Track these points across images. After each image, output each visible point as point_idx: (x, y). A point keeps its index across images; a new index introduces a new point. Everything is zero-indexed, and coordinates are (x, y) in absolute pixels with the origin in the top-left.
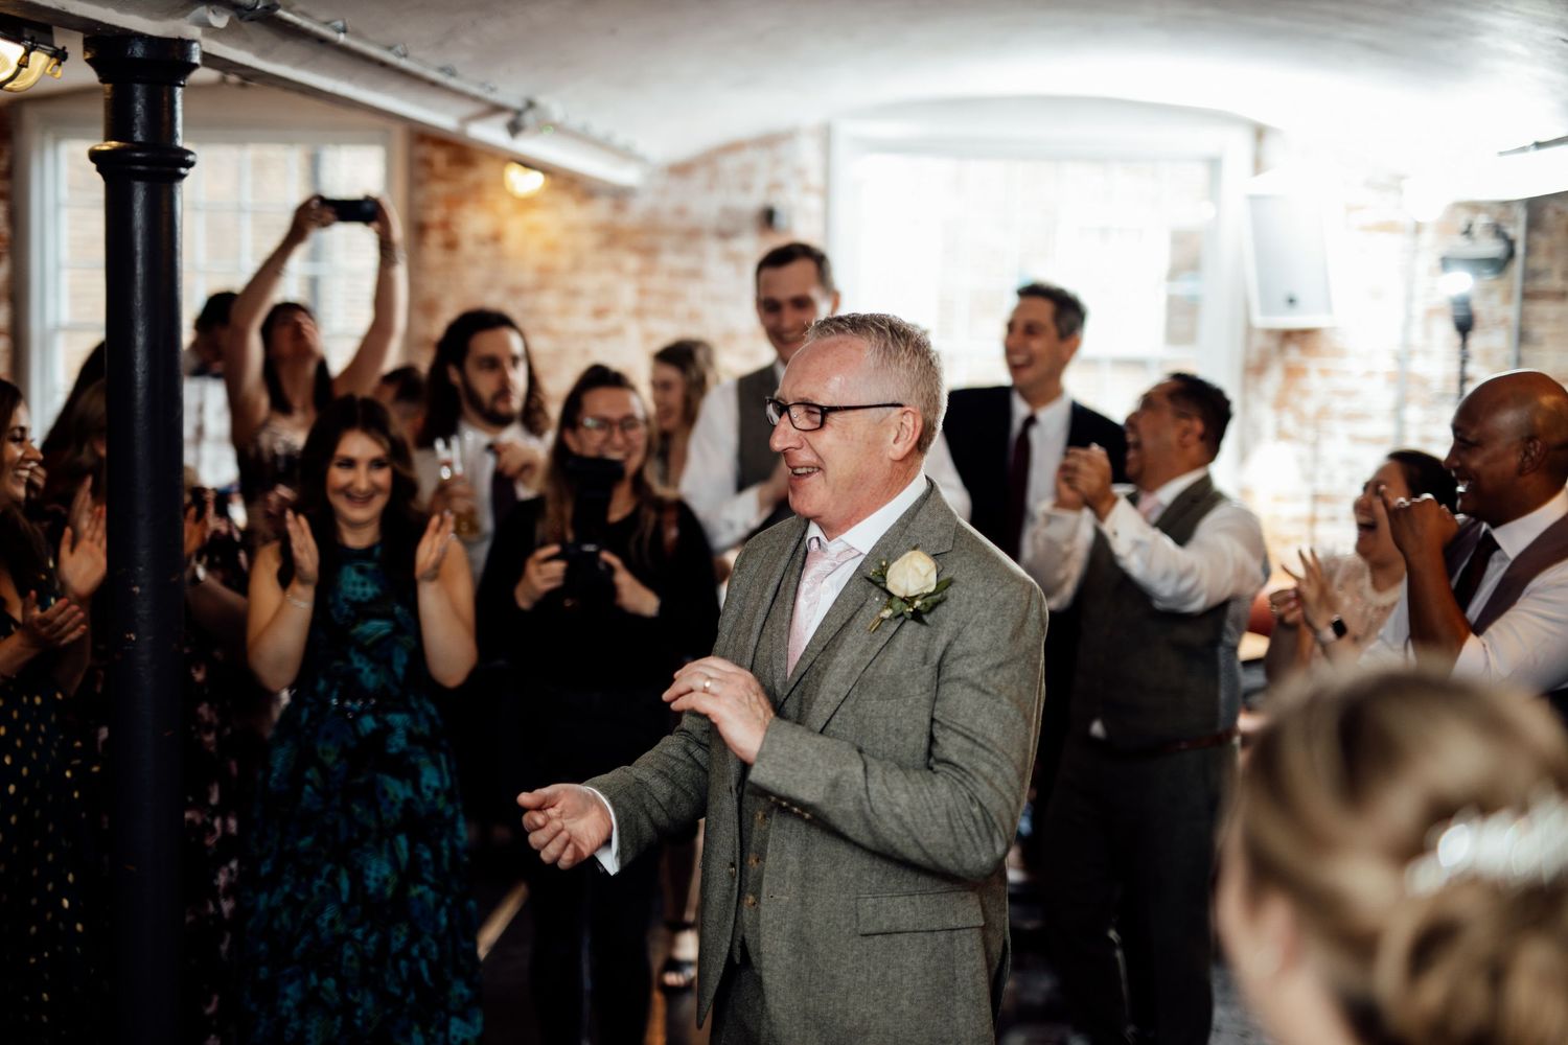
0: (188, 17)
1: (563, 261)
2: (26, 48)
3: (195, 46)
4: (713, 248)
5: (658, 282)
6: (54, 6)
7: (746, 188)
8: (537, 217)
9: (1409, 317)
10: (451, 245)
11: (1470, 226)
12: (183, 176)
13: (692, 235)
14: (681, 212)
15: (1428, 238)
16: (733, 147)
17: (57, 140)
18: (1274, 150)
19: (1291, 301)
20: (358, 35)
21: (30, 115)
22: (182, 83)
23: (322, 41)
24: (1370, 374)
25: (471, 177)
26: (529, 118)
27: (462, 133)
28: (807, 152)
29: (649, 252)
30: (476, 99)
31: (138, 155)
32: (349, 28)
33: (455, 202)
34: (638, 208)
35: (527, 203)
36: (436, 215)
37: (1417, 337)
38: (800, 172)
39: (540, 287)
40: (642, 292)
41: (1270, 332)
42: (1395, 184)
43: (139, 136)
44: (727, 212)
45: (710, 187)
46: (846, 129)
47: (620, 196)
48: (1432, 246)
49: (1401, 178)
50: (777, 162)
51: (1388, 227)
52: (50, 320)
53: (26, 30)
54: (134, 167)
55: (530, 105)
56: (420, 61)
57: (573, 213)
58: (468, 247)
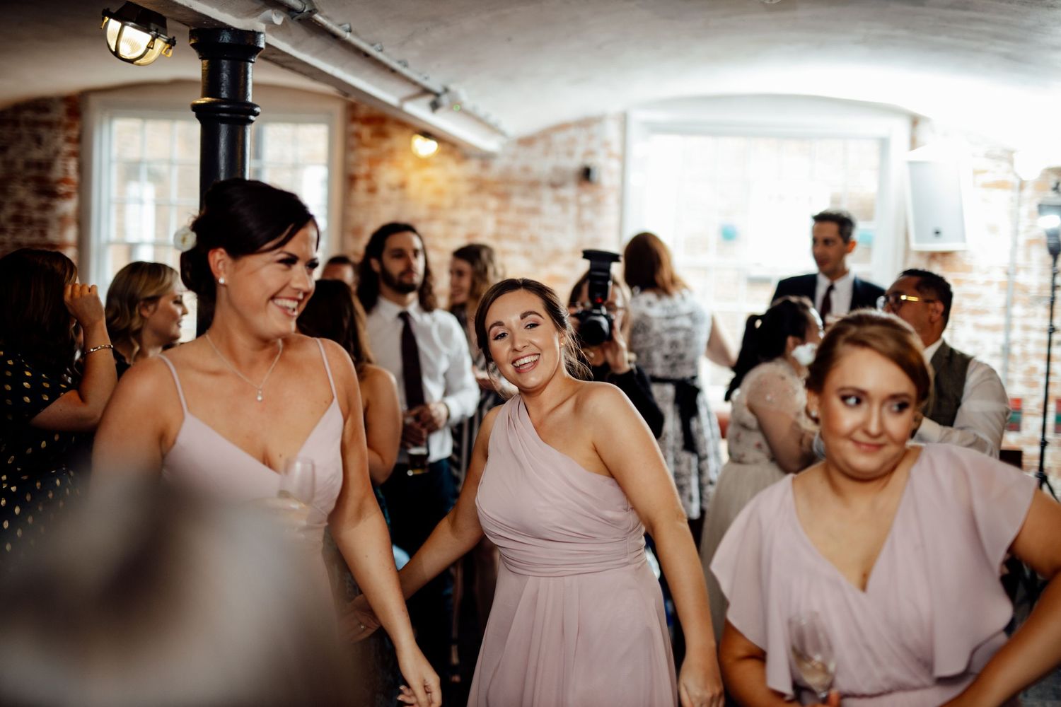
0: (259, 17)
1: (447, 202)
2: (152, 36)
3: (262, 36)
4: (547, 194)
5: (510, 216)
6: (185, 4)
7: (570, 154)
8: (430, 172)
9: (1016, 244)
10: (372, 190)
11: (1058, 184)
12: (252, 122)
13: (534, 185)
14: (526, 170)
15: (1028, 193)
16: (563, 127)
17: (111, 118)
18: (924, 133)
19: (937, 233)
20: (356, 34)
21: (94, 101)
22: (253, 60)
23: (335, 36)
24: (989, 283)
25: (386, 145)
26: (445, 99)
27: (399, 109)
28: (611, 131)
29: (504, 196)
30: (415, 83)
31: (224, 106)
32: (353, 30)
33: (375, 161)
34: (497, 167)
35: (424, 163)
36: (362, 170)
37: (1020, 259)
38: (606, 144)
39: (431, 219)
40: (499, 223)
41: (921, 254)
42: (1008, 156)
43: (224, 95)
44: (556, 170)
45: (546, 153)
46: (638, 116)
47: (486, 158)
48: (1031, 199)
49: (1011, 152)
50: (591, 137)
51: (1002, 185)
52: (104, 238)
53: (152, 24)
54: (221, 114)
55: (446, 90)
56: (388, 55)
57: (454, 169)
58: (383, 191)
